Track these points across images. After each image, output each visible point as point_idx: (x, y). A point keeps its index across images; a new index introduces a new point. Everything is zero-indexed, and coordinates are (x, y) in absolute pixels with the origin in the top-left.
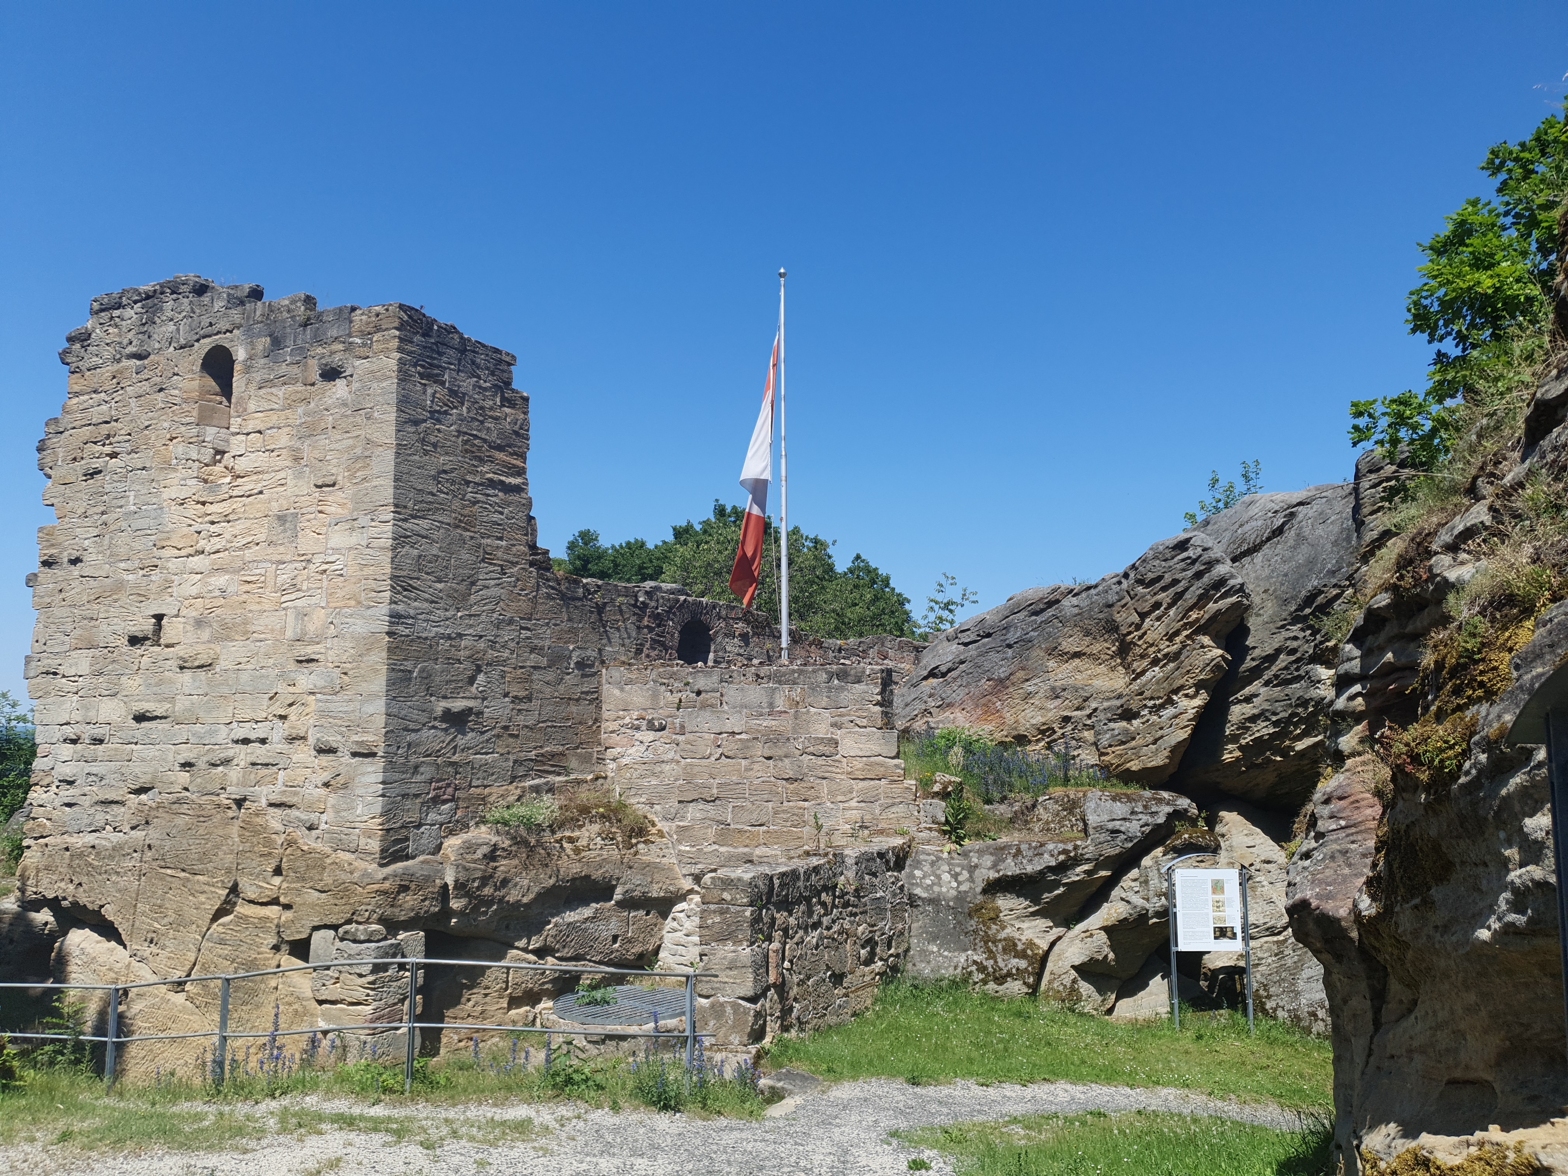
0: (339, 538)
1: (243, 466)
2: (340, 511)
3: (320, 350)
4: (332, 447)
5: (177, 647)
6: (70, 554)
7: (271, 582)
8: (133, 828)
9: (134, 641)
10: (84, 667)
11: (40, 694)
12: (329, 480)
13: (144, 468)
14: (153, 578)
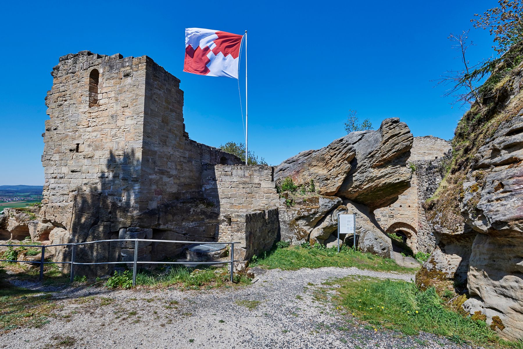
0: (129, 122)
1: (102, 102)
2: (129, 114)
3: (123, 69)
4: (127, 96)
5: (83, 153)
6: (53, 128)
7: (109, 134)
8: (71, 201)
9: (71, 150)
10: (57, 158)
11: (46, 165)
12: (126, 106)
13: (74, 104)
14: (76, 134)
